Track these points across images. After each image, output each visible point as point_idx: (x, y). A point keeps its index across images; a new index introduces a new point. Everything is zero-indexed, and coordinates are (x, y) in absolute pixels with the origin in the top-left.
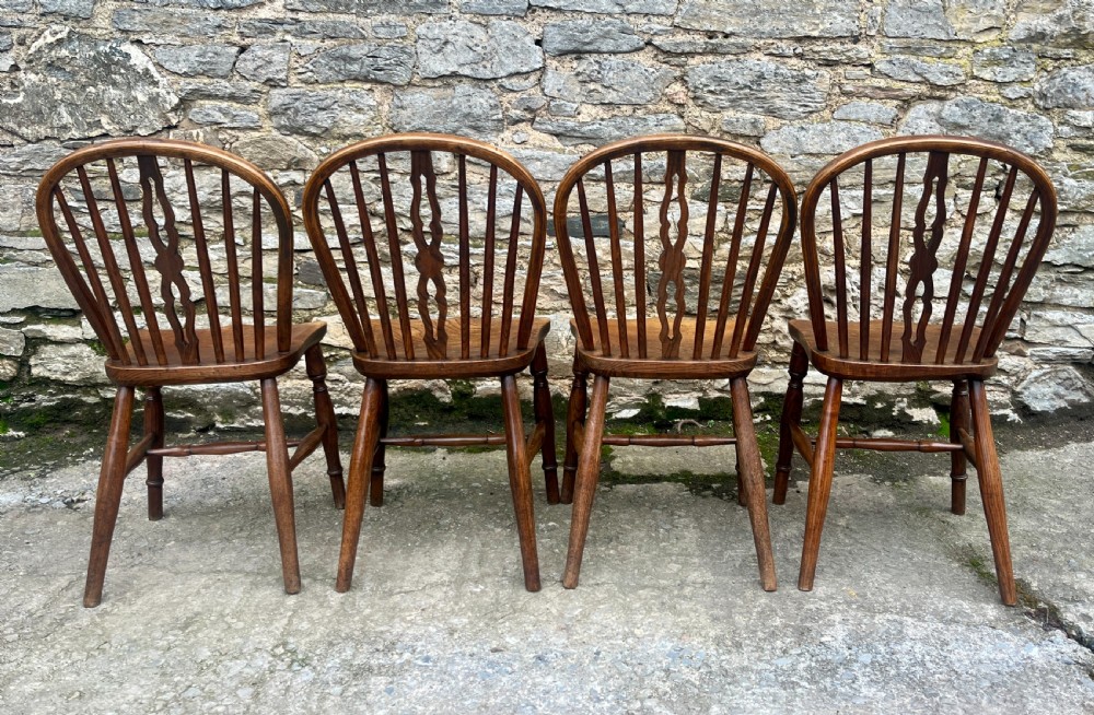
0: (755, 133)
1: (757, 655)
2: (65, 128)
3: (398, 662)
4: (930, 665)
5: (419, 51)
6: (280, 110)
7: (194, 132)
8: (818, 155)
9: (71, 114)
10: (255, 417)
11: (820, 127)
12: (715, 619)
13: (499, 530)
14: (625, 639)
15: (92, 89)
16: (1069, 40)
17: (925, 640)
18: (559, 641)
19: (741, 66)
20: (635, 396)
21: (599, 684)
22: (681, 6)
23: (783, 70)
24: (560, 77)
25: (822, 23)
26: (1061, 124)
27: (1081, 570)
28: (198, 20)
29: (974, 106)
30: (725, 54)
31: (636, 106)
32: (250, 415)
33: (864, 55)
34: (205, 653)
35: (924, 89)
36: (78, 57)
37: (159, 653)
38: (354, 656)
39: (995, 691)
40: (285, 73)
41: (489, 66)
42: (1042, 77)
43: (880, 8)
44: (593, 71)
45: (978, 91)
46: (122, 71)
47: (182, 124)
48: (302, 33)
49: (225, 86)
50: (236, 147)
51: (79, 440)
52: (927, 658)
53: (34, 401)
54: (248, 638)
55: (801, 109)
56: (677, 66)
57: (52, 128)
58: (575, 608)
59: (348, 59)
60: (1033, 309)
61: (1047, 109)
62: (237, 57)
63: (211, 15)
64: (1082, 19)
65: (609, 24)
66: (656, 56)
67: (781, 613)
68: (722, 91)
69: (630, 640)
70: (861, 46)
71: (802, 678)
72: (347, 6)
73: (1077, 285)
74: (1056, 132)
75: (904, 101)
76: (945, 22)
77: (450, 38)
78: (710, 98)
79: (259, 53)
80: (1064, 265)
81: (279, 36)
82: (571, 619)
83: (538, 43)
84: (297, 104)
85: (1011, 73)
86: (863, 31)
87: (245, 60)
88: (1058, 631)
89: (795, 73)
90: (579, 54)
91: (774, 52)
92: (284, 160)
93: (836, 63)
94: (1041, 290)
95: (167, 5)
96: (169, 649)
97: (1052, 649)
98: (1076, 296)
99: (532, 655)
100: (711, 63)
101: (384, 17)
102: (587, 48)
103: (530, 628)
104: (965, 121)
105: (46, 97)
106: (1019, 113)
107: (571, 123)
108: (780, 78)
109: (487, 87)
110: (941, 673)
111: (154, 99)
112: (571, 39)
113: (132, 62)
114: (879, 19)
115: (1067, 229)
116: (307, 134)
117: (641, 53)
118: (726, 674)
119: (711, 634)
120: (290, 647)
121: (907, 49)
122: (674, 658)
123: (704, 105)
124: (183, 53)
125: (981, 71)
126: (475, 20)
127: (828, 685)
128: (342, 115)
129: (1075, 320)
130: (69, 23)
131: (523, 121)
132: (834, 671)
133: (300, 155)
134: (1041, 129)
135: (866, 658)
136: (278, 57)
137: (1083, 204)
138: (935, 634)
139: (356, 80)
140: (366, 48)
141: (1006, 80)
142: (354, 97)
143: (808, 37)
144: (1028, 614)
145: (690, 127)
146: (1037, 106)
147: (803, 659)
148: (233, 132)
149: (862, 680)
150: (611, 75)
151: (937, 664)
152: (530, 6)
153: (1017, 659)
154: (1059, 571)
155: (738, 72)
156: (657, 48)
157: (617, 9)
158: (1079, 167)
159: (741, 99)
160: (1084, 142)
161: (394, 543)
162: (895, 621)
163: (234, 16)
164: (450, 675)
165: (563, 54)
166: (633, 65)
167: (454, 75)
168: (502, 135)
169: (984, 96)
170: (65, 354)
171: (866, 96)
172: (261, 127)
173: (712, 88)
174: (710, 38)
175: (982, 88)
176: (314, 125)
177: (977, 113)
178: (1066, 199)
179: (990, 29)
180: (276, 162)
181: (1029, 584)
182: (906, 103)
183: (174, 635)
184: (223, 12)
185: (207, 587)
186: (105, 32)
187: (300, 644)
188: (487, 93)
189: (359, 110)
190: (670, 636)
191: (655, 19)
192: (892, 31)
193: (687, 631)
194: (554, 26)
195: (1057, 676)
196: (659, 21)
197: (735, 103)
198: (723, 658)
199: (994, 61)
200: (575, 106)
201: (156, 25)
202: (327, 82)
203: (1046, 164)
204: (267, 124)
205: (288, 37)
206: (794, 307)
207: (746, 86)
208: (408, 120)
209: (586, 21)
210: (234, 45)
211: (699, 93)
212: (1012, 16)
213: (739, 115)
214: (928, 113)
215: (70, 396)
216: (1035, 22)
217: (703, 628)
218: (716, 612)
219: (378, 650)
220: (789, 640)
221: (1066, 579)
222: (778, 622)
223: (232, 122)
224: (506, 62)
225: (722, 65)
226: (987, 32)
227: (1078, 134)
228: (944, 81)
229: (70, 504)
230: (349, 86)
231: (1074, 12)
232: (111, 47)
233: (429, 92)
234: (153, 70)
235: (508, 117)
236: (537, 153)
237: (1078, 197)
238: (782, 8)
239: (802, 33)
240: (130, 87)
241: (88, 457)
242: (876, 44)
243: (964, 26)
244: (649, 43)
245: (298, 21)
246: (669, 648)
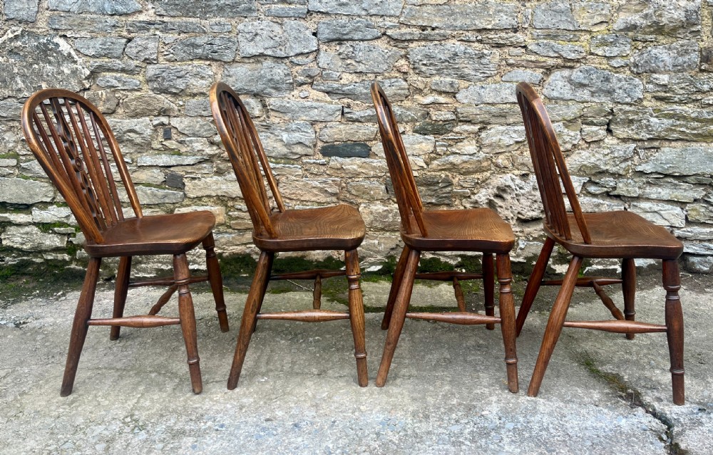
0: (453, 91)
1: (438, 423)
2: (19, 90)
3: (203, 427)
4: (552, 431)
5: (239, 40)
6: (154, 79)
7: (100, 92)
8: (493, 104)
9: (23, 82)
10: (140, 271)
11: (493, 86)
12: (414, 399)
13: (283, 342)
14: (353, 413)
15: (36, 66)
16: (652, 29)
17: (550, 414)
18: (309, 413)
19: (443, 48)
20: (379, 257)
21: (332, 443)
22: (404, 10)
23: (470, 50)
24: (328, 56)
25: (494, 20)
26: (647, 83)
27: (658, 368)
28: (101, 22)
29: (592, 72)
30: (432, 41)
31: (377, 74)
32: (137, 270)
33: (522, 39)
34: (80, 420)
35: (560, 61)
36: (27, 46)
37: (52, 419)
38: (175, 423)
39: (595, 448)
40: (156, 55)
41: (283, 49)
42: (635, 53)
43: (530, 10)
44: (349, 52)
45: (594, 63)
46: (55, 55)
47: (92, 88)
48: (165, 30)
49: (118, 64)
50: (126, 102)
51: (31, 285)
52: (551, 425)
53: (4, 261)
54: (109, 412)
55: (481, 75)
56: (402, 48)
57: (12, 90)
58: (324, 392)
59: (194, 46)
60: (632, 201)
61: (638, 74)
62: (126, 45)
63: (109, 19)
64: (660, 15)
65: (358, 22)
66: (389, 42)
67: (457, 396)
68: (431, 64)
69: (356, 414)
70: (518, 35)
71: (466, 439)
72: (194, 12)
73: (660, 186)
74: (645, 88)
75: (547, 69)
76: (572, 19)
77: (259, 32)
78: (424, 68)
79: (139, 43)
80: (651, 173)
81: (152, 31)
82: (320, 400)
83: (314, 34)
84: (164, 74)
85: (615, 51)
86: (520, 25)
87: (131, 47)
88: (640, 408)
89: (477, 52)
90: (340, 41)
91: (463, 39)
92: (156, 109)
93: (504, 45)
94: (637, 189)
95: (81, 13)
96: (58, 417)
97: (635, 420)
98: (660, 193)
99: (291, 423)
100: (424, 46)
101: (218, 19)
102: (345, 37)
103: (293, 405)
104: (586, 82)
105: (8, 71)
106: (621, 76)
107: (336, 85)
108: (467, 55)
109: (282, 62)
110: (559, 436)
111: (74, 72)
112: (334, 31)
113: (60, 49)
114: (530, 17)
115: (653, 150)
116: (171, 93)
117: (379, 41)
118: (416, 436)
119: (410, 410)
120: (135, 417)
121: (548, 36)
122: (383, 425)
123: (420, 73)
124: (92, 43)
125: (596, 49)
126: (274, 20)
127: (483, 444)
128: (193, 81)
129: (659, 208)
130: (22, 25)
131: (306, 84)
132: (488, 434)
133: (166, 106)
134: (635, 86)
135: (510, 426)
136: (152, 45)
137: (663, 134)
138: (558, 410)
139: (200, 59)
140: (206, 39)
141: (612, 55)
142: (199, 70)
143: (485, 29)
144: (621, 397)
145: (411, 87)
146: (632, 72)
147: (469, 426)
148: (124, 92)
149: (506, 440)
150: (360, 54)
151: (557, 430)
152: (309, 11)
153: (611, 427)
154: (643, 369)
155: (440, 52)
156: (389, 36)
157: (364, 13)
158: (660, 110)
159: (443, 69)
160: (663, 94)
161: (215, 350)
162: (532, 401)
163: (124, 19)
164: (236, 436)
165: (330, 41)
166: (374, 48)
167: (262, 55)
168: (293, 93)
169: (598, 66)
170: (22, 232)
171: (523, 66)
172: (141, 89)
173: (425, 62)
174: (423, 30)
175: (597, 61)
176: (175, 88)
177: (594, 76)
178: (652, 131)
179: (602, 22)
180: (151, 111)
181: (623, 377)
182: (549, 70)
183: (64, 409)
184: (116, 17)
185: (90, 378)
186: (44, 30)
187: (142, 416)
188: (283, 66)
189: (202, 78)
190: (383, 410)
191: (388, 19)
192: (538, 25)
193: (395, 407)
194: (324, 23)
195: (637, 438)
196: (391, 19)
197: (439, 72)
198: (416, 425)
199: (604, 43)
200: (338, 74)
201: (75, 25)
202: (182, 60)
203: (639, 109)
204: (145, 87)
205: (158, 33)
206: (480, 200)
207: (446, 61)
208: (233, 84)
209: (344, 20)
210: (124, 37)
211: (416, 65)
212: (615, 15)
213: (442, 79)
214: (562, 77)
215: (25, 258)
216: (630, 18)
217: (405, 405)
218: (415, 395)
219: (191, 420)
220: (460, 414)
221: (648, 374)
222: (455, 402)
223: (124, 85)
224: (294, 46)
225: (431, 48)
226: (600, 25)
227: (659, 89)
228: (573, 56)
229: (17, 326)
230: (196, 63)
231: (655, 11)
232: (47, 40)
233: (246, 66)
234: (73, 53)
235: (296, 81)
236: (315, 104)
237: (659, 129)
238: (469, 11)
239: (481, 26)
240: (60, 65)
241: (35, 296)
242: (528, 33)
243: (584, 21)
244: (384, 34)
245: (164, 22)
246: (381, 419)
